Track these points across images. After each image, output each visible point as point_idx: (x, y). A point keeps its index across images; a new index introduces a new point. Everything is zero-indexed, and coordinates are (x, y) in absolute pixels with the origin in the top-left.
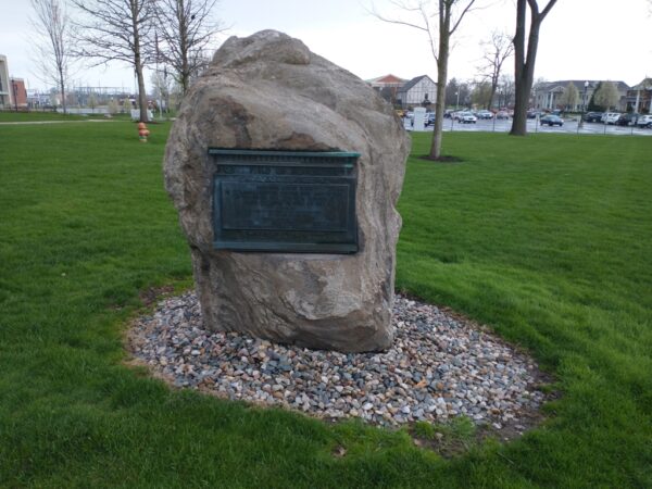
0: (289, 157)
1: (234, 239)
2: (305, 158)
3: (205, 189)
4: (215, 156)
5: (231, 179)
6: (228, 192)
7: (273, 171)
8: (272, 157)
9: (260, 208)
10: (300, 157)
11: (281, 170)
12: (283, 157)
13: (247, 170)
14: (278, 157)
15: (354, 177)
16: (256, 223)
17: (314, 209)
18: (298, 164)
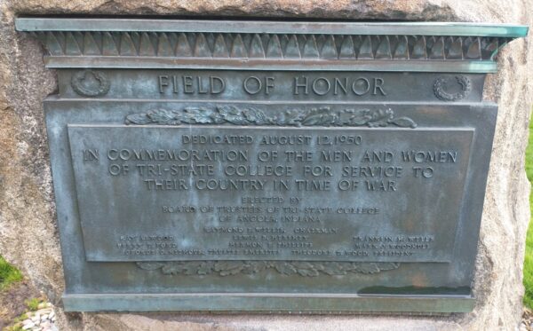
0: (285, 39)
1: (122, 285)
2: (341, 40)
3: (24, 146)
4: (41, 40)
5: (100, 114)
6: (90, 157)
7: (232, 87)
8: (231, 38)
9: (194, 201)
10: (322, 40)
11: (260, 82)
12: (267, 39)
13: (149, 84)
14: (249, 38)
15: (486, 102)
16: (185, 243)
17: (361, 200)
18: (315, 60)
